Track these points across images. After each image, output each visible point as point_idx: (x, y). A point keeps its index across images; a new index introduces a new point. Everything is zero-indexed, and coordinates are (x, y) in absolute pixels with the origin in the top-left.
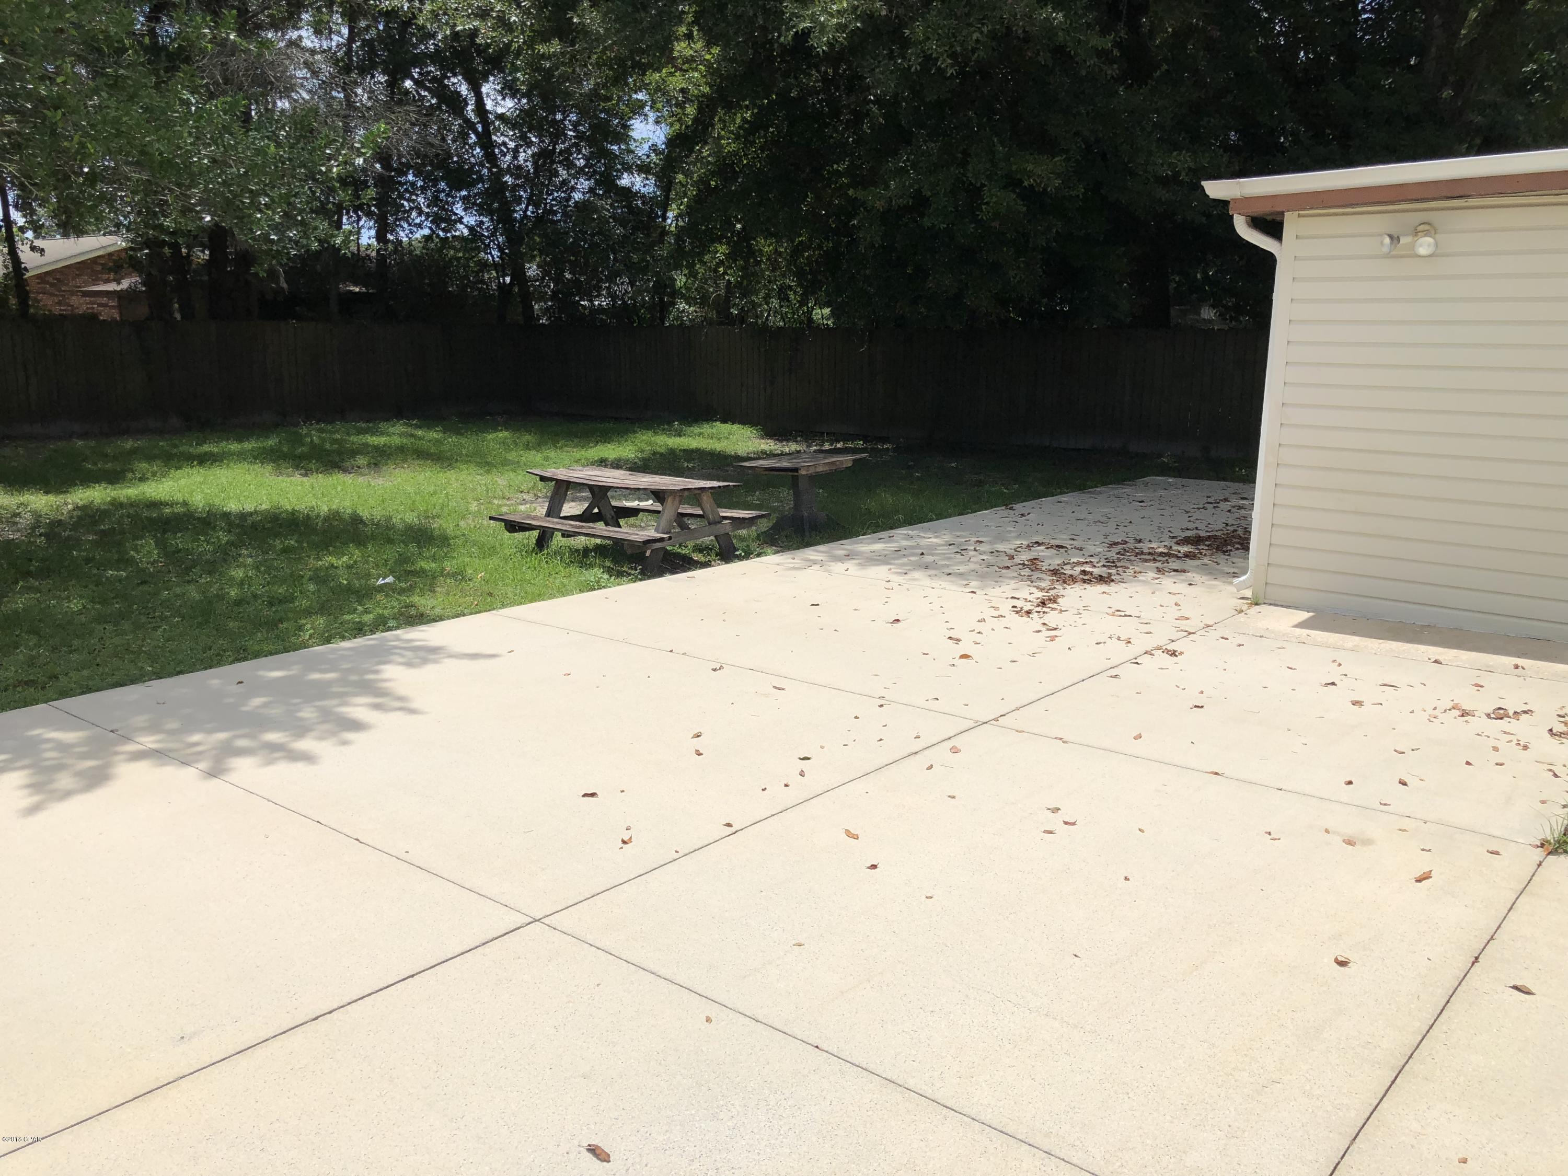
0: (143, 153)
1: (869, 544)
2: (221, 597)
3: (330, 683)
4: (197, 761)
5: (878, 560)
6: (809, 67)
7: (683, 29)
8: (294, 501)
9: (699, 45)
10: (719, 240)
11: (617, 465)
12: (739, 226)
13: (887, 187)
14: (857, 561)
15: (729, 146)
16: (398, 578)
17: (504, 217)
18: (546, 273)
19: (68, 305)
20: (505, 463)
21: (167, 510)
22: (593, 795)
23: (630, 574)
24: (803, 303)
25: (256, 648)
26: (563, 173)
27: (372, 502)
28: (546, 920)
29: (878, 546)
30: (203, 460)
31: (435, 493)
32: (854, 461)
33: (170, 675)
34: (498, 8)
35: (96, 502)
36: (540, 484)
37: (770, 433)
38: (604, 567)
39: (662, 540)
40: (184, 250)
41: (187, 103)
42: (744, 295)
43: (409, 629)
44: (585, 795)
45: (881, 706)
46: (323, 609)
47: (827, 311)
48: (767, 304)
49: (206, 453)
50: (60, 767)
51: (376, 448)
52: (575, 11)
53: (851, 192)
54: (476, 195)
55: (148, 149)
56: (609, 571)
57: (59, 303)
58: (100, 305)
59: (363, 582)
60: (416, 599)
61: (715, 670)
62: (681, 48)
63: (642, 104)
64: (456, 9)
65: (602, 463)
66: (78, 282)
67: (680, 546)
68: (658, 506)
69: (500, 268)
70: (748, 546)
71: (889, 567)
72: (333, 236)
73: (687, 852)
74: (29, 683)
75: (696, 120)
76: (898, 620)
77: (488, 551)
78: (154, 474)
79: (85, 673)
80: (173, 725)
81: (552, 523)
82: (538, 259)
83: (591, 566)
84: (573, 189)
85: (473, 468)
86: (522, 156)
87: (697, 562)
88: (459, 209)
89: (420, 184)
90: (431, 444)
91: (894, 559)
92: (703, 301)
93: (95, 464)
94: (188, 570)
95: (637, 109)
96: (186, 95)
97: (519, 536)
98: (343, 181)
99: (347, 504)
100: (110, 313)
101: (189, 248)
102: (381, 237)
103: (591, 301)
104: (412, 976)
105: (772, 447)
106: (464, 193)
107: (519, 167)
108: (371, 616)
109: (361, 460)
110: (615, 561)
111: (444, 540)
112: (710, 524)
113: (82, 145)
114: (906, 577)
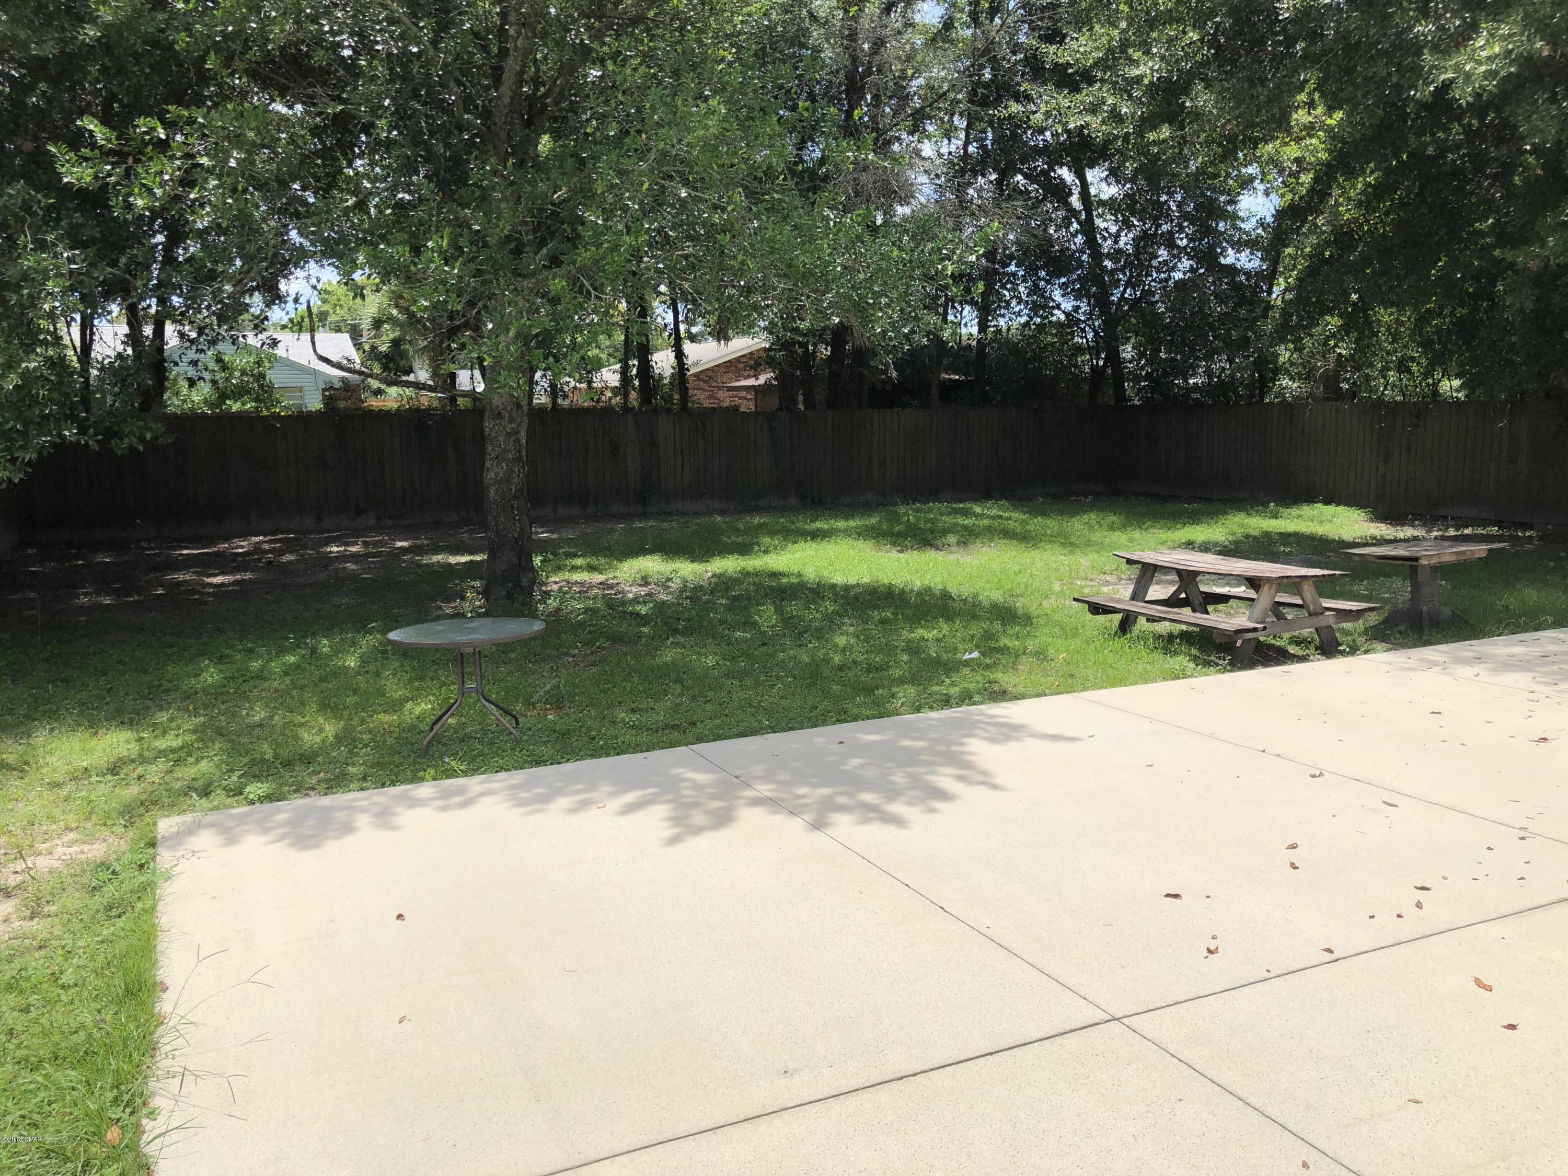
0: (790, 266)
1: (1506, 646)
2: (827, 661)
3: (919, 751)
4: (802, 813)
5: (1513, 665)
6: (1450, 121)
7: (1302, 97)
8: (891, 575)
9: (1320, 110)
10: (1330, 312)
11: (1205, 548)
12: (1354, 297)
13: (1543, 244)
14: (1487, 665)
15: (1347, 212)
16: (983, 654)
17: (1101, 302)
18: (1141, 355)
19: (716, 398)
20: (1089, 544)
21: (785, 580)
22: (1176, 896)
23: (1217, 665)
24: (1427, 374)
25: (855, 711)
26: (1163, 254)
27: (960, 579)
28: (1125, 1021)
29: (1518, 650)
30: (816, 535)
31: (1020, 572)
32: (1489, 550)
33: (783, 730)
34: (1110, 102)
35: (729, 571)
36: (1124, 566)
37: (1381, 516)
38: (1190, 655)
39: (1255, 630)
40: (810, 347)
41: (827, 219)
42: (1358, 368)
43: (992, 705)
44: (1168, 895)
45: (1523, 838)
46: (914, 679)
47: (1457, 383)
48: (1385, 377)
49: (818, 530)
50: (695, 805)
51: (966, 528)
52: (1187, 95)
53: (1497, 253)
54: (1075, 281)
55: (796, 262)
56: (1195, 659)
57: (709, 397)
58: (740, 398)
59: (950, 655)
60: (999, 676)
61: (1313, 776)
62: (1301, 117)
63: (1252, 179)
64: (1069, 107)
65: (1190, 545)
66: (725, 379)
67: (1275, 637)
68: (1252, 594)
69: (1094, 350)
70: (1354, 641)
71: (1533, 675)
72: (942, 329)
73: (1280, 972)
74: (675, 727)
75: (1312, 190)
76: (1545, 739)
77: (1070, 632)
78: (775, 548)
79: (717, 722)
80: (784, 776)
81: (1136, 607)
82: (1133, 341)
83: (1176, 653)
84: (1173, 269)
85: (1057, 548)
86: (1123, 240)
87: (1294, 656)
88: (1057, 295)
89: (1021, 273)
90: (1017, 525)
91: (1540, 666)
92: (1307, 376)
93: (729, 537)
94: (801, 634)
95: (1246, 183)
96: (827, 212)
97: (1101, 618)
98: (957, 278)
99: (938, 579)
100: (748, 406)
101: (815, 345)
102: (983, 327)
103: (1186, 380)
104: (991, 1054)
105: (1384, 532)
106: (1063, 280)
107: (1120, 251)
108: (957, 689)
109: (952, 539)
110: (1202, 649)
111: (1027, 619)
112: (1310, 615)
113: (743, 263)
114: (1556, 688)
